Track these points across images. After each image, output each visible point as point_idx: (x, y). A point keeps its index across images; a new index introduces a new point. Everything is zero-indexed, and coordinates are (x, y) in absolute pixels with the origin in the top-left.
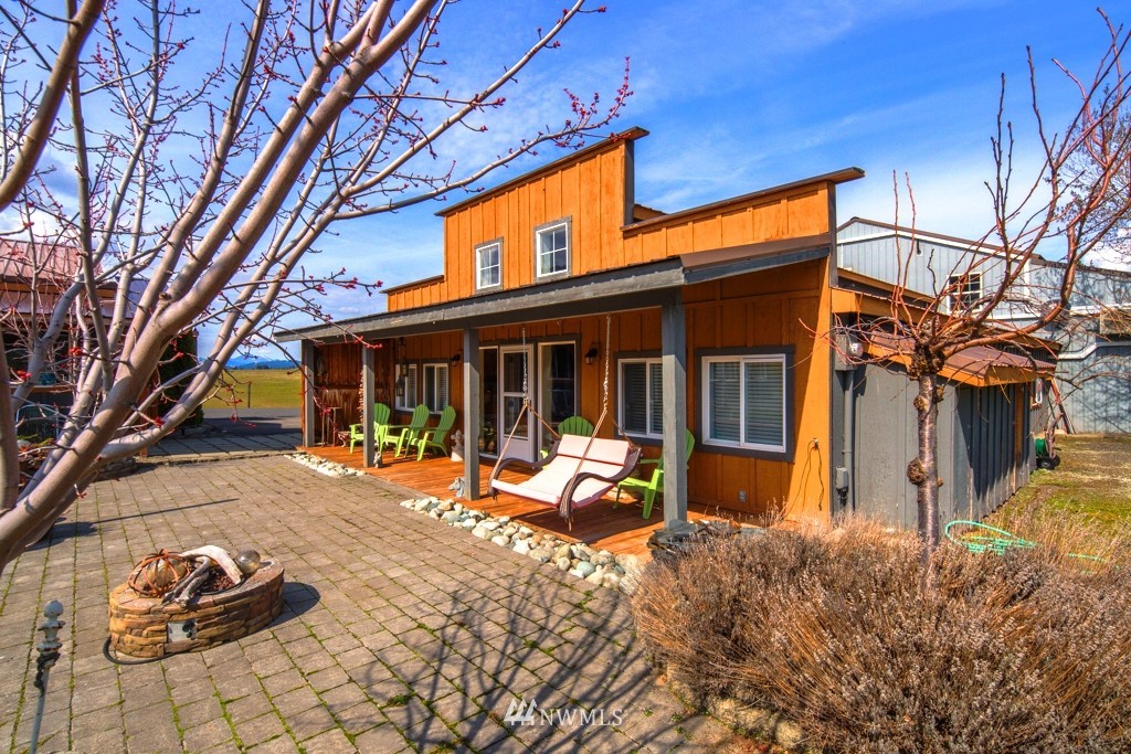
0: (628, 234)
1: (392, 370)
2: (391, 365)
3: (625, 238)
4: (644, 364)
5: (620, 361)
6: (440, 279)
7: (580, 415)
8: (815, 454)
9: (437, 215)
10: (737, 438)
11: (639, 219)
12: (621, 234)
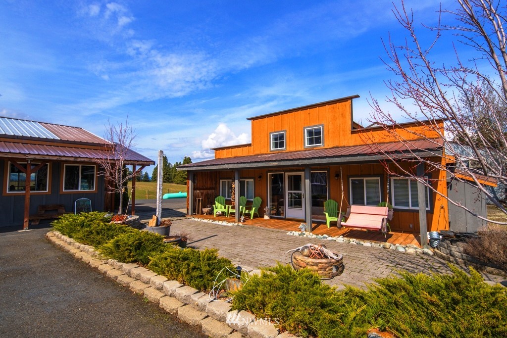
0: (352, 133)
1: (218, 182)
2: (218, 180)
3: (352, 134)
4: (363, 180)
5: (350, 179)
6: (249, 145)
7: (329, 198)
8: (442, 210)
9: (247, 119)
10: (408, 206)
11: (356, 128)
12: (350, 132)
